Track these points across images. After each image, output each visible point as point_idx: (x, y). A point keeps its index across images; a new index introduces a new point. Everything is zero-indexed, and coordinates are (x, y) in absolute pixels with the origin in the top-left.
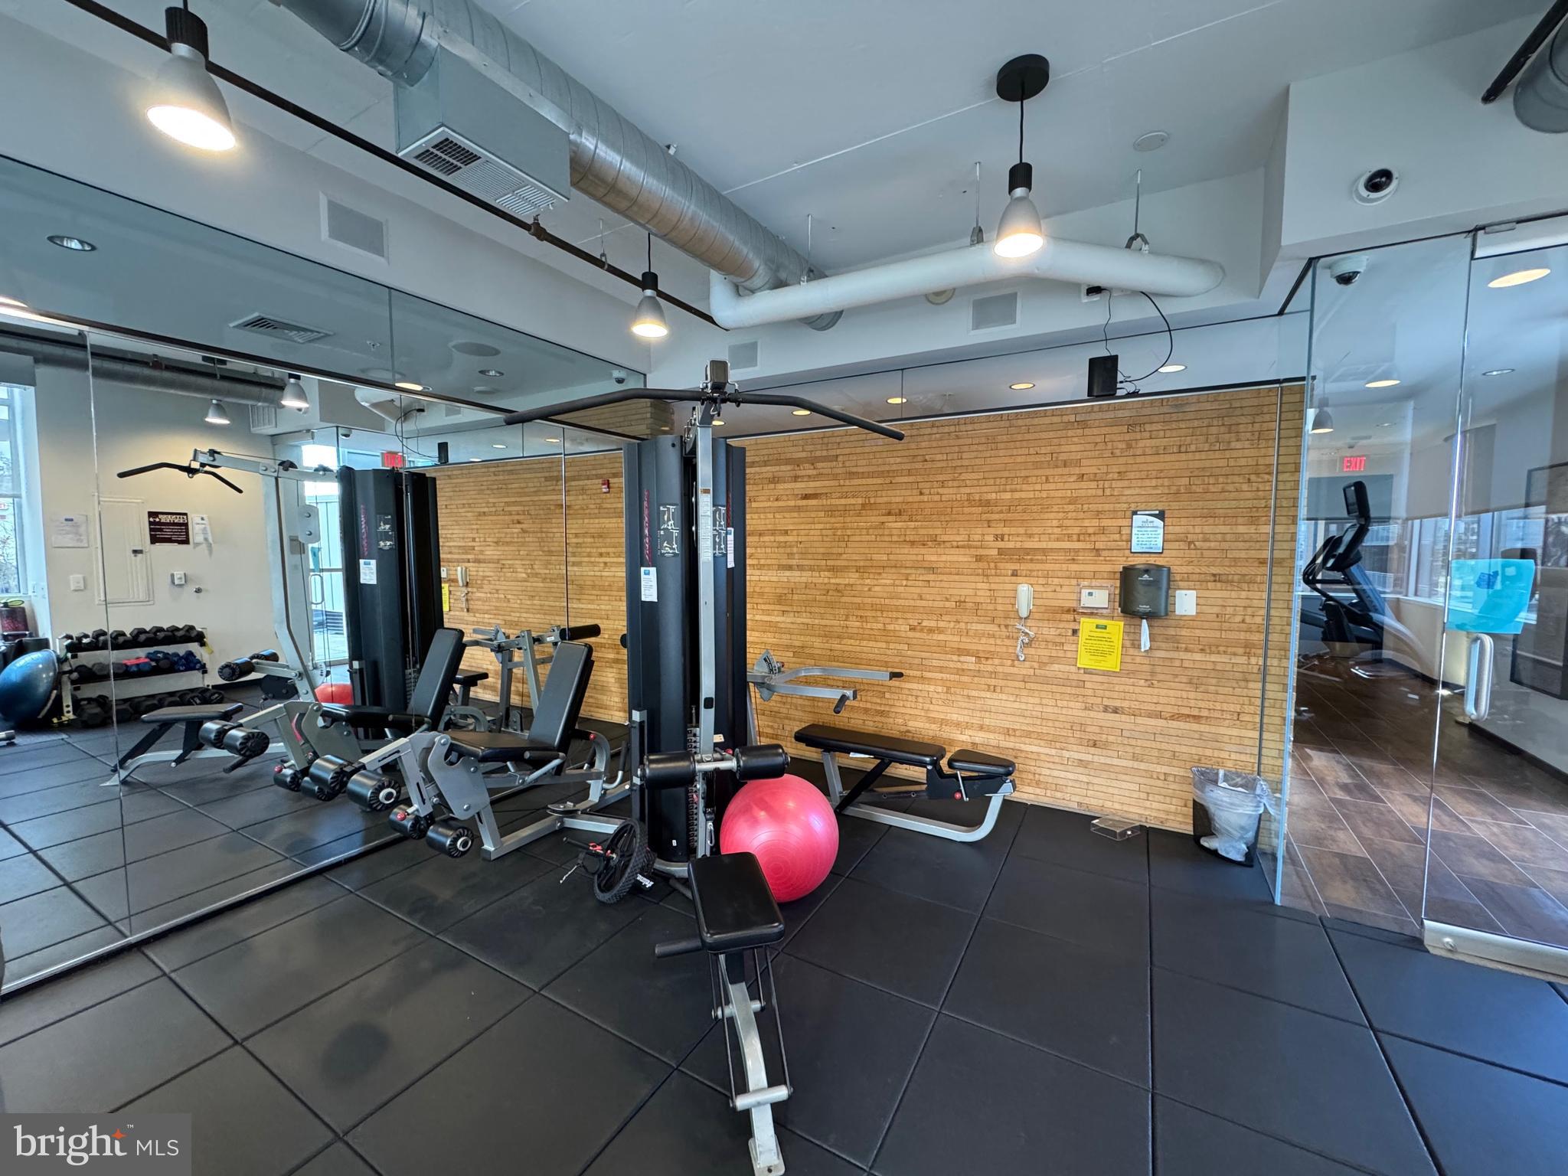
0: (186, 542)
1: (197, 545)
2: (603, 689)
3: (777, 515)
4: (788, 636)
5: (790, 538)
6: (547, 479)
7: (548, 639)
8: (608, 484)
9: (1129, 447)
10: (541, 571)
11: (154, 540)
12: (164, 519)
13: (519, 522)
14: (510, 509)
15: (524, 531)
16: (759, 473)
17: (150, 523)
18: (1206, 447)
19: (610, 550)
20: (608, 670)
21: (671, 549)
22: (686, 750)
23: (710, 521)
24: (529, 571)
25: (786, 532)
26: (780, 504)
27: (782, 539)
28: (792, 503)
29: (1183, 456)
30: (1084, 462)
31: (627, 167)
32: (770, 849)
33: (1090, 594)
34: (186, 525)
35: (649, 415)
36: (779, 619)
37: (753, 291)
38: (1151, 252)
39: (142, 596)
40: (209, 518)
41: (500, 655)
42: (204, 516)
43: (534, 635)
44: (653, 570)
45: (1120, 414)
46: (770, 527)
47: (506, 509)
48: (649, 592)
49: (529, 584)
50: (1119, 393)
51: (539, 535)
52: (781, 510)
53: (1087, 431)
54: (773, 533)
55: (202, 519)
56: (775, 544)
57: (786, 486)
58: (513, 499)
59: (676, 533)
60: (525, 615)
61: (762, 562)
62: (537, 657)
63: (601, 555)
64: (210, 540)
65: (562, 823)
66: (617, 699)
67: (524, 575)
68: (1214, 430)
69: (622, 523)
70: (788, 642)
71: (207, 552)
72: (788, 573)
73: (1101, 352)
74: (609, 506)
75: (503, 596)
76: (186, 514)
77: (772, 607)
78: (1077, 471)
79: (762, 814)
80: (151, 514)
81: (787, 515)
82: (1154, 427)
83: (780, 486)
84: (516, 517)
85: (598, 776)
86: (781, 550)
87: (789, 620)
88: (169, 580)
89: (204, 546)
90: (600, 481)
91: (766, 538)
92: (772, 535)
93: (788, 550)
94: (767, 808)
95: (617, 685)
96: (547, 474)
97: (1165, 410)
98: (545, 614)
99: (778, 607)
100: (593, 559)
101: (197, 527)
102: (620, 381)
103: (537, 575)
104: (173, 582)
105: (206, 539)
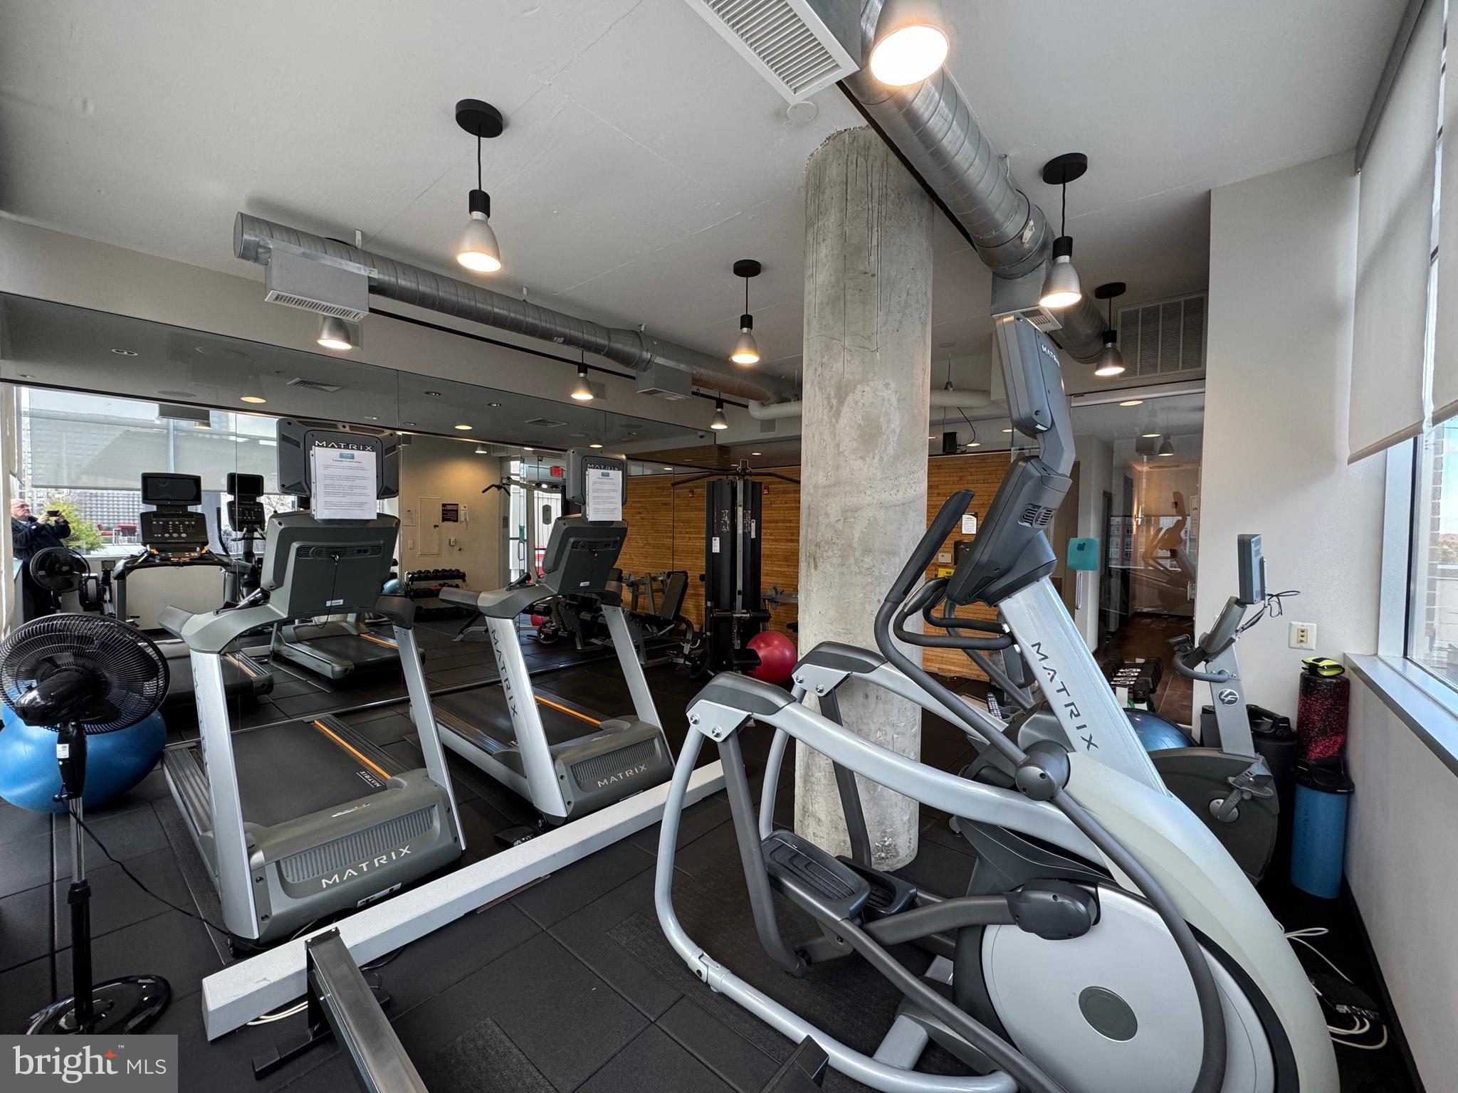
0: (456, 521)
1: (462, 522)
2: (687, 611)
3: (786, 512)
4: (790, 579)
5: (792, 525)
6: (657, 488)
7: (660, 578)
8: (692, 492)
9: (961, 480)
10: (652, 542)
11: (444, 520)
12: (449, 508)
13: (640, 513)
14: (635, 505)
15: (642, 518)
16: (777, 488)
17: (443, 510)
18: (996, 481)
19: (693, 530)
20: (690, 600)
21: (726, 529)
22: (732, 607)
23: (742, 518)
24: (645, 542)
25: (790, 521)
26: (787, 505)
27: (788, 525)
28: (793, 505)
29: (986, 485)
30: (940, 487)
31: (711, 373)
32: (765, 657)
33: (943, 556)
34: (457, 511)
35: (716, 455)
36: (787, 569)
37: (769, 404)
38: (954, 390)
39: (436, 551)
40: (468, 506)
41: (631, 588)
42: (466, 506)
43: (652, 575)
44: (718, 539)
45: (957, 462)
46: (782, 518)
47: (633, 505)
48: (716, 548)
49: (644, 550)
50: (959, 451)
51: (652, 521)
52: (788, 509)
53: (941, 471)
54: (783, 521)
55: (465, 507)
56: (784, 528)
57: (791, 495)
58: (637, 500)
59: (728, 522)
60: (641, 568)
61: (778, 537)
62: (654, 588)
63: (687, 533)
64: (468, 520)
65: (672, 660)
66: (694, 617)
67: (642, 545)
68: (999, 472)
69: (704, 514)
70: (791, 583)
71: (465, 526)
72: (791, 544)
73: (949, 429)
74: (693, 505)
75: (628, 557)
76: (457, 505)
77: (781, 563)
78: (936, 491)
79: (762, 645)
80: (444, 505)
81: (791, 512)
82: (972, 470)
83: (788, 496)
84: (639, 510)
85: (688, 642)
86: (787, 531)
87: (791, 570)
88: (448, 542)
89: (464, 523)
90: (688, 490)
91: (780, 524)
92: (784, 522)
93: (791, 531)
94: (764, 642)
95: (695, 609)
96: (658, 486)
97: (976, 461)
98: (654, 568)
99: (785, 563)
100: (683, 535)
101: (462, 512)
102: (702, 437)
103: (649, 544)
104: (450, 543)
105: (466, 519)
